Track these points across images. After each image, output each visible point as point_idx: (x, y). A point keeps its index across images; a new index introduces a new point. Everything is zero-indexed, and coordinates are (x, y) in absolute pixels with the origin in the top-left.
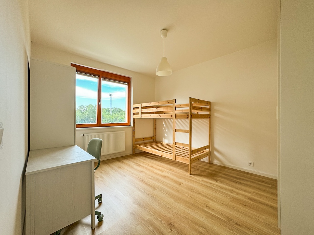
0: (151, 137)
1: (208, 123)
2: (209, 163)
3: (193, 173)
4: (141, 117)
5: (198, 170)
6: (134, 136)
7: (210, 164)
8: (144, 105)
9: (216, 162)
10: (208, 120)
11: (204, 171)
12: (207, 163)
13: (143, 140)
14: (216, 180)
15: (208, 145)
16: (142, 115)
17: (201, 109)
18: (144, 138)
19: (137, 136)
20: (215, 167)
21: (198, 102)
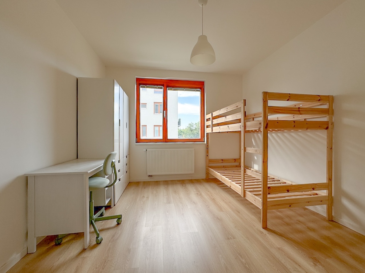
0: (235, 159)
1: (326, 137)
2: (327, 219)
3: (272, 229)
4: (212, 131)
5: (288, 224)
6: (207, 156)
7: (331, 222)
8: (215, 114)
9: (345, 221)
10: (326, 132)
11: (299, 231)
12: (323, 218)
13: (221, 161)
14: (316, 261)
15: (326, 182)
16: (213, 128)
17: (299, 111)
18: (222, 160)
19: (212, 156)
20: (338, 231)
21: (289, 98)
